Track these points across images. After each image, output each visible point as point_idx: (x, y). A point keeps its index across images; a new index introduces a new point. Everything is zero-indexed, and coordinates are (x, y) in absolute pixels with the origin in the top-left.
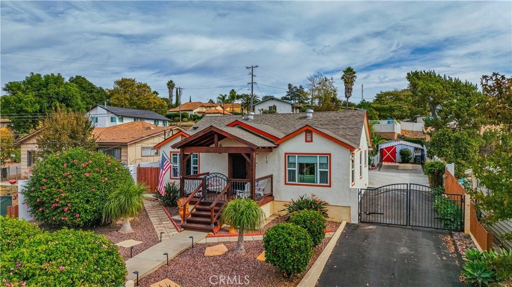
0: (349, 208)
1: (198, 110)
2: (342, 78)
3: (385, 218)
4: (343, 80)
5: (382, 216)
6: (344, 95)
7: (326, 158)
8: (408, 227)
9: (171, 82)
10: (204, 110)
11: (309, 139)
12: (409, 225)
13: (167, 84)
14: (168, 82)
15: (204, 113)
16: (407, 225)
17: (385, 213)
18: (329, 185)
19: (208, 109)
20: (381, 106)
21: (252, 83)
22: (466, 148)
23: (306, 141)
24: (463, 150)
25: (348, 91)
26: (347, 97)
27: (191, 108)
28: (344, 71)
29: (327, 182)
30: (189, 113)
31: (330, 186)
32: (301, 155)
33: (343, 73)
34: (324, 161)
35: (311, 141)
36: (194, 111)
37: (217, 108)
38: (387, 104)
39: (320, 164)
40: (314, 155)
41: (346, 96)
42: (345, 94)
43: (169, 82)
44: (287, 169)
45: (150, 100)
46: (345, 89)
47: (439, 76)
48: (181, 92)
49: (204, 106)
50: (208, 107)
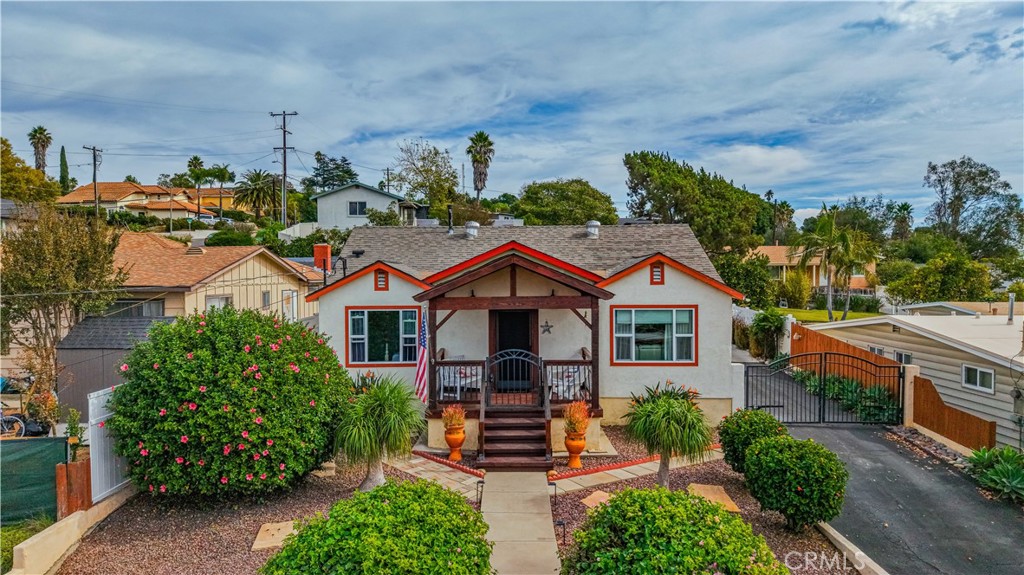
0: (729, 402)
1: (130, 199)
2: (469, 152)
3: (785, 412)
4: (470, 155)
5: (781, 409)
6: (473, 186)
7: (687, 313)
8: (822, 425)
9: (41, 130)
10: (145, 202)
11: (657, 278)
12: (824, 422)
13: (29, 135)
14: (30, 131)
15: (145, 208)
16: (819, 422)
17: (786, 404)
18: (694, 361)
19: (155, 199)
20: (538, 210)
21: (285, 148)
22: (762, 288)
23: (652, 283)
24: (758, 290)
25: (480, 178)
26: (478, 190)
27: (112, 197)
28: (472, 139)
29: (690, 358)
30: (108, 207)
31: (696, 364)
32: (642, 309)
33: (470, 143)
34: (685, 319)
35: (662, 282)
36: (119, 204)
37: (175, 198)
38: (547, 205)
39: (677, 324)
40: (667, 308)
41: (476, 188)
42: (475, 183)
43: (35, 131)
44: (615, 335)
45: (13, 174)
46: (475, 173)
47: (674, 163)
48: (98, 158)
49: (143, 193)
50: (152, 194)
